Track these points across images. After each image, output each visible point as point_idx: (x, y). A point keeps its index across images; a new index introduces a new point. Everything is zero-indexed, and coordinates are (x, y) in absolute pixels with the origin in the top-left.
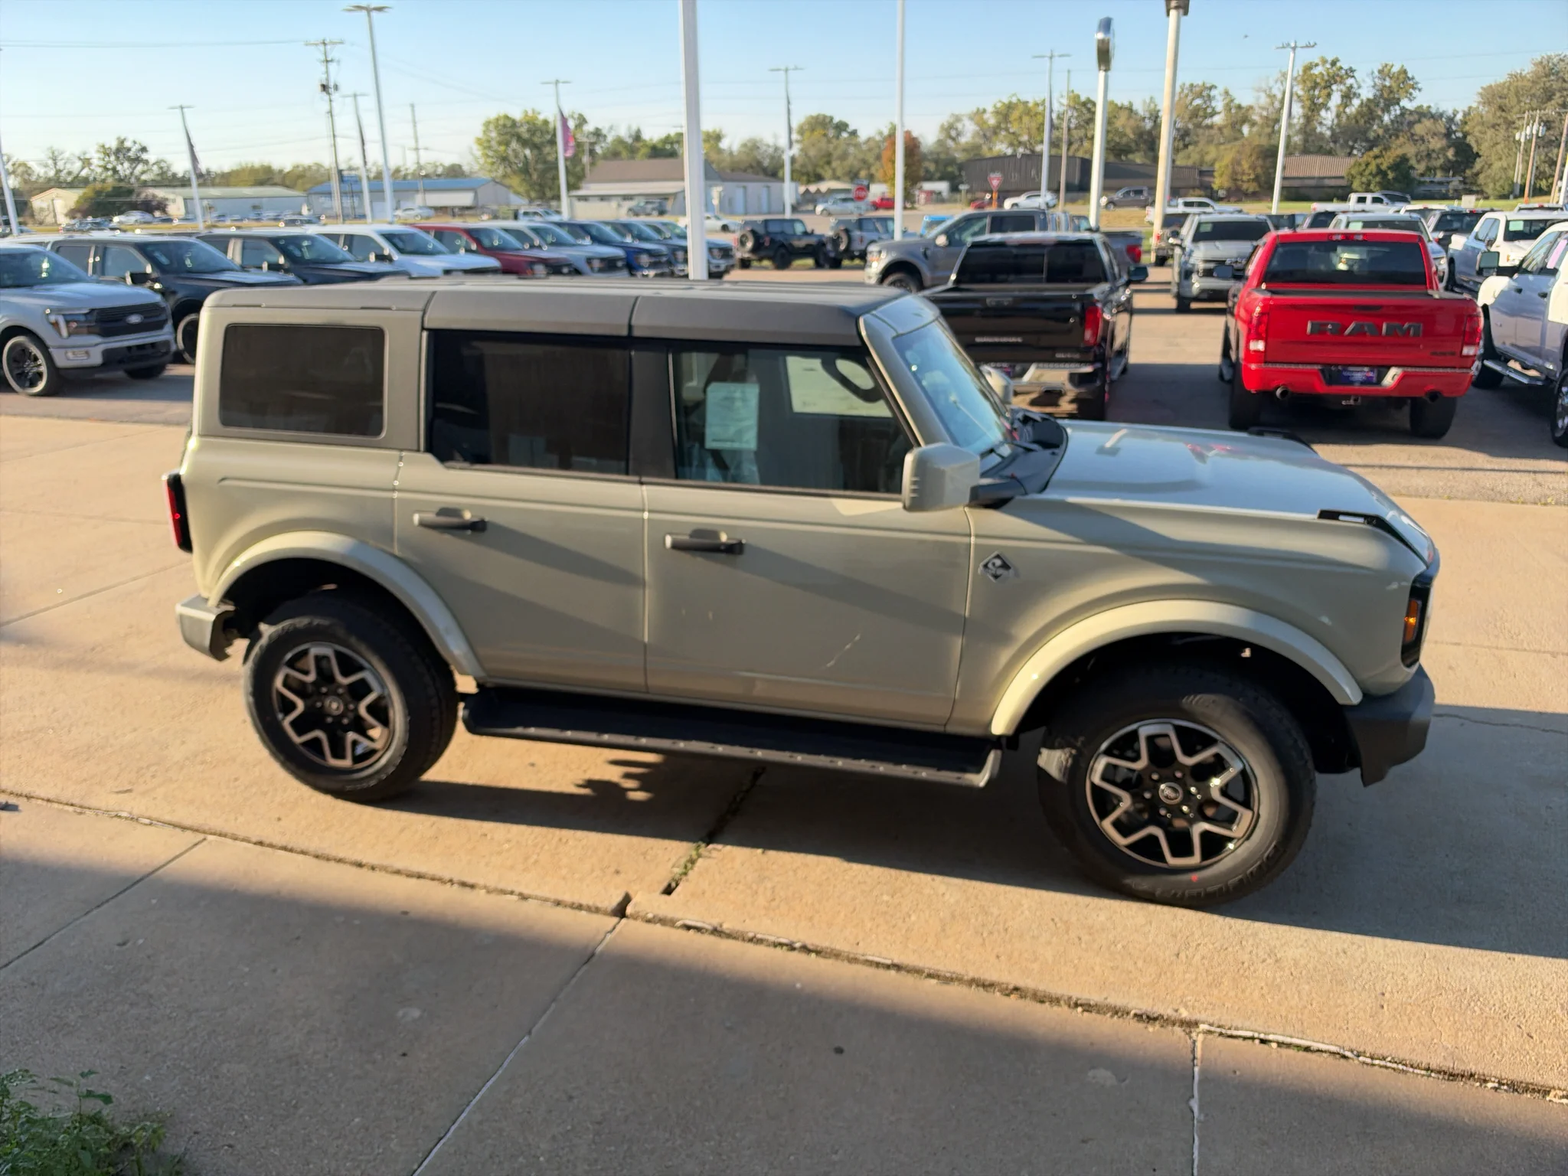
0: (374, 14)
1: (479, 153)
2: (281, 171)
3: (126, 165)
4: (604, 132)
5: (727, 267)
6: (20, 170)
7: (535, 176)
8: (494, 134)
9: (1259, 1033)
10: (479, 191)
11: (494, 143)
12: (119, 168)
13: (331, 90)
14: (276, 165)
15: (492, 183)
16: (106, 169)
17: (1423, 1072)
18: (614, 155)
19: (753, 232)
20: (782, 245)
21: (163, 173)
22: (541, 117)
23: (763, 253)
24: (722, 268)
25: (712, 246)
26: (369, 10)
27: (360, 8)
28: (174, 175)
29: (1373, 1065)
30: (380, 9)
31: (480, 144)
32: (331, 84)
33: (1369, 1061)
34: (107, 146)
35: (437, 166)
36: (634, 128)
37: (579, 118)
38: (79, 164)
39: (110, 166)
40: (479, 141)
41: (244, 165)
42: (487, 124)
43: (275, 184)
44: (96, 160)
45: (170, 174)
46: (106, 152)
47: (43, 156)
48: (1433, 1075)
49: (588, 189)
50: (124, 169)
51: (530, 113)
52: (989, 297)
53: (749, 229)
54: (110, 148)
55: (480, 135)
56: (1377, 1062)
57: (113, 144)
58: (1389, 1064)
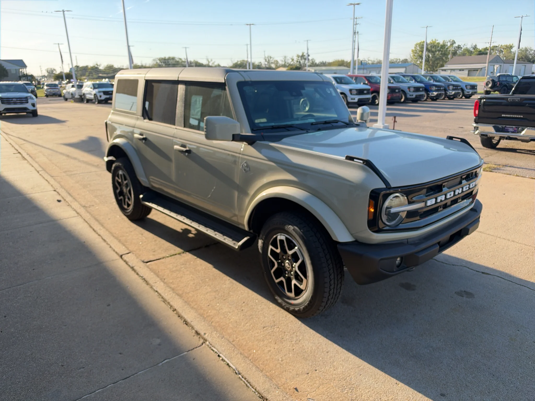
0: (356, 6)
1: (412, 55)
2: (347, 62)
3: (303, 60)
4: (462, 46)
5: (472, 93)
6: (276, 62)
7: (431, 63)
8: (418, 48)
9: (219, 352)
10: (407, 68)
11: (418, 51)
12: (301, 61)
13: (356, 34)
14: (345, 60)
15: (413, 65)
16: (297, 61)
17: (254, 390)
18: (464, 54)
19: (493, 81)
20: (506, 86)
21: (313, 63)
22: (437, 42)
23: (496, 89)
24: (470, 93)
25: (467, 84)
26: (354, 5)
27: (351, 4)
28: (316, 63)
29: (242, 380)
30: (358, 4)
31: (413, 52)
32: (357, 32)
33: (241, 377)
34: (299, 55)
35: (397, 60)
36: (474, 44)
37: (452, 42)
38: (291, 60)
39: (299, 61)
40: (413, 51)
41: (336, 60)
42: (416, 45)
43: (345, 66)
44: (295, 58)
45: (314, 63)
46: (298, 56)
47: (282, 58)
48: (256, 393)
49: (447, 67)
50: (302, 62)
51: (434, 40)
52: (509, 97)
53: (491, 79)
54: (300, 56)
55: (414, 49)
56: (243, 379)
57: (301, 54)
58: (246, 382)
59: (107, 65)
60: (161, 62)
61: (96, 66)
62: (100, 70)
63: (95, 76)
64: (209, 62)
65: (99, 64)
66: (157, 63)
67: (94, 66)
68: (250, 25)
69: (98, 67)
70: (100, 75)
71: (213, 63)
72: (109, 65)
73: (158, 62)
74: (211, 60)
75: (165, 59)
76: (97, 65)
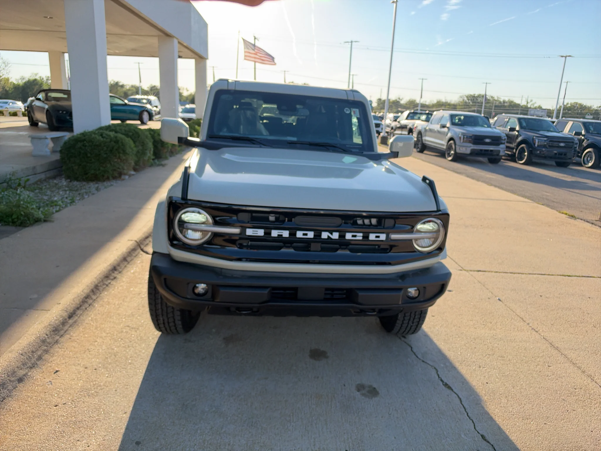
59: (410, 100)
60: (468, 100)
61: (398, 100)
62: (401, 104)
63: (395, 110)
64: (527, 103)
65: (401, 98)
66: (464, 100)
67: (396, 100)
68: (566, 57)
69: (400, 101)
70: (400, 109)
71: (533, 104)
72: (411, 100)
73: (466, 99)
74: (531, 101)
75: (474, 96)
76: (399, 98)
